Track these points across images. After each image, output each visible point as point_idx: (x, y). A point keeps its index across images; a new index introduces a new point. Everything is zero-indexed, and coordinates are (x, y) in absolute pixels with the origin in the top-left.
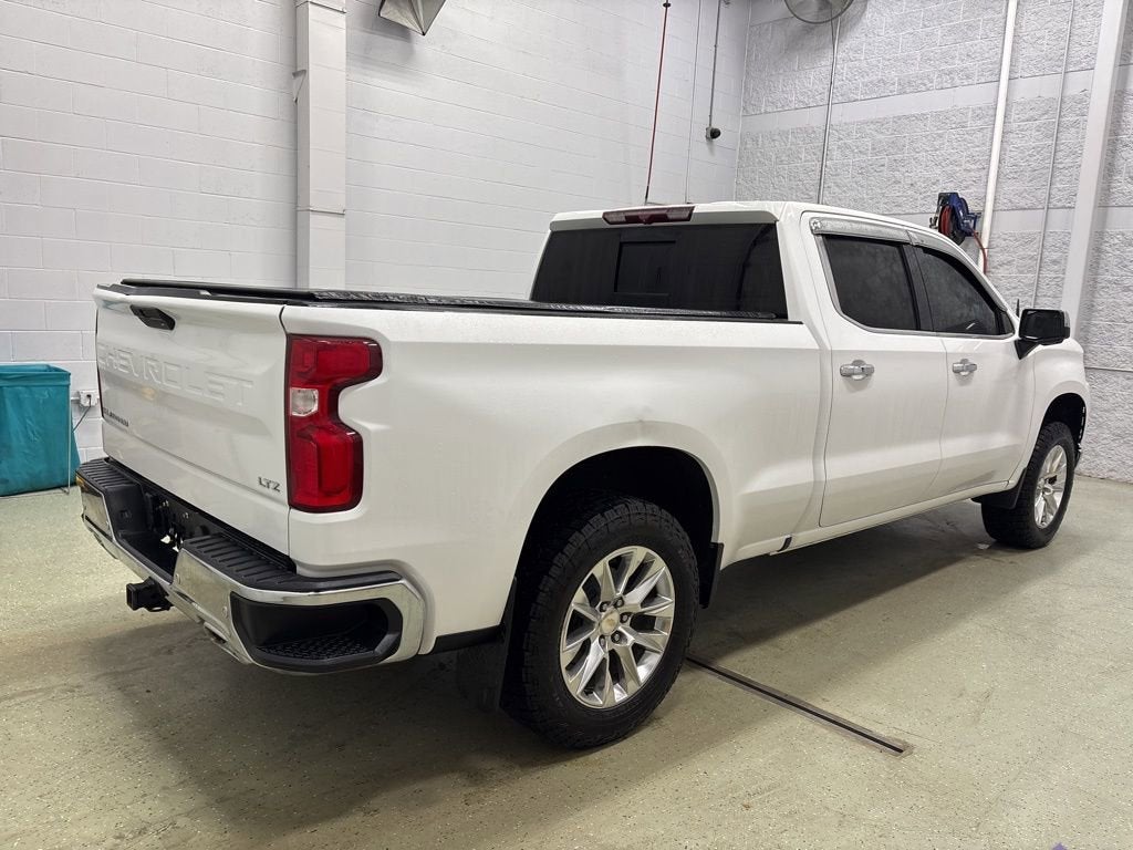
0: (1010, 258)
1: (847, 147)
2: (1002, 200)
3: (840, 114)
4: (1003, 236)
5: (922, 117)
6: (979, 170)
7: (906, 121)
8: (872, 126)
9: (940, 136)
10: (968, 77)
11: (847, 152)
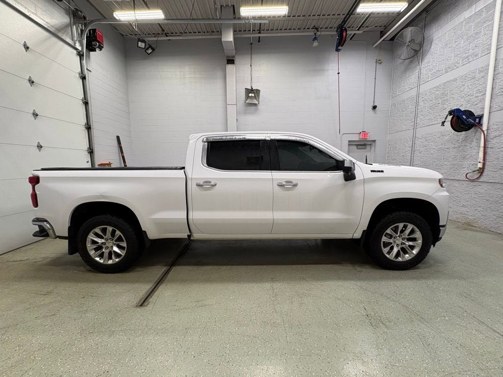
0: (500, 133)
1: (426, 100)
2: (494, 106)
3: (423, 88)
4: (496, 123)
5: (455, 80)
6: (482, 95)
7: (448, 83)
8: (435, 89)
9: (463, 85)
10: (476, 56)
11: (425, 102)
